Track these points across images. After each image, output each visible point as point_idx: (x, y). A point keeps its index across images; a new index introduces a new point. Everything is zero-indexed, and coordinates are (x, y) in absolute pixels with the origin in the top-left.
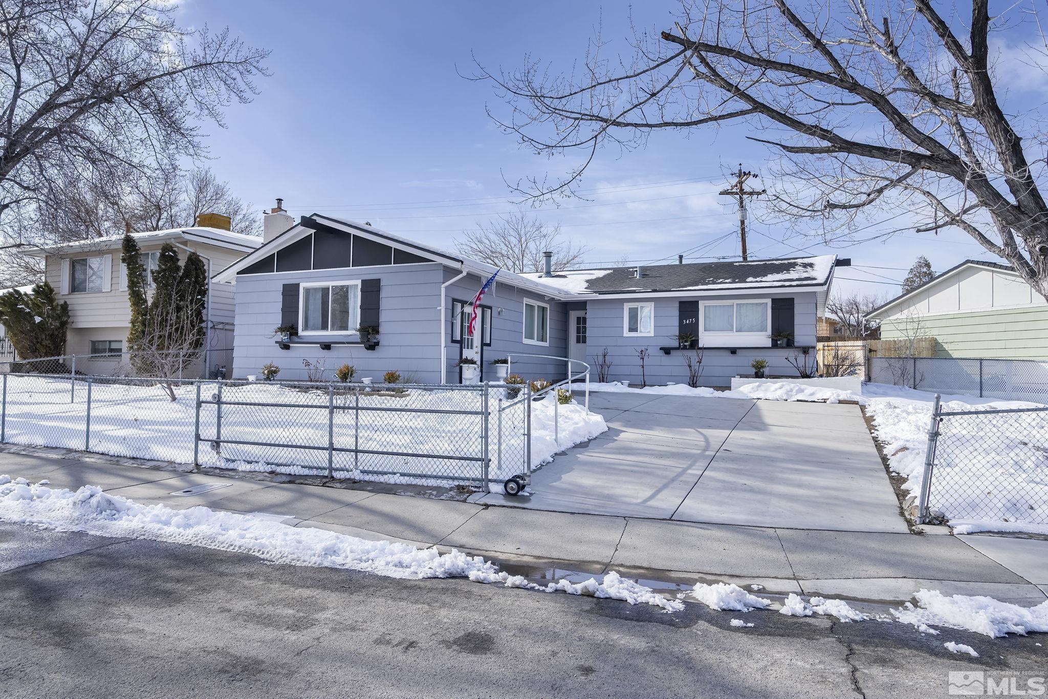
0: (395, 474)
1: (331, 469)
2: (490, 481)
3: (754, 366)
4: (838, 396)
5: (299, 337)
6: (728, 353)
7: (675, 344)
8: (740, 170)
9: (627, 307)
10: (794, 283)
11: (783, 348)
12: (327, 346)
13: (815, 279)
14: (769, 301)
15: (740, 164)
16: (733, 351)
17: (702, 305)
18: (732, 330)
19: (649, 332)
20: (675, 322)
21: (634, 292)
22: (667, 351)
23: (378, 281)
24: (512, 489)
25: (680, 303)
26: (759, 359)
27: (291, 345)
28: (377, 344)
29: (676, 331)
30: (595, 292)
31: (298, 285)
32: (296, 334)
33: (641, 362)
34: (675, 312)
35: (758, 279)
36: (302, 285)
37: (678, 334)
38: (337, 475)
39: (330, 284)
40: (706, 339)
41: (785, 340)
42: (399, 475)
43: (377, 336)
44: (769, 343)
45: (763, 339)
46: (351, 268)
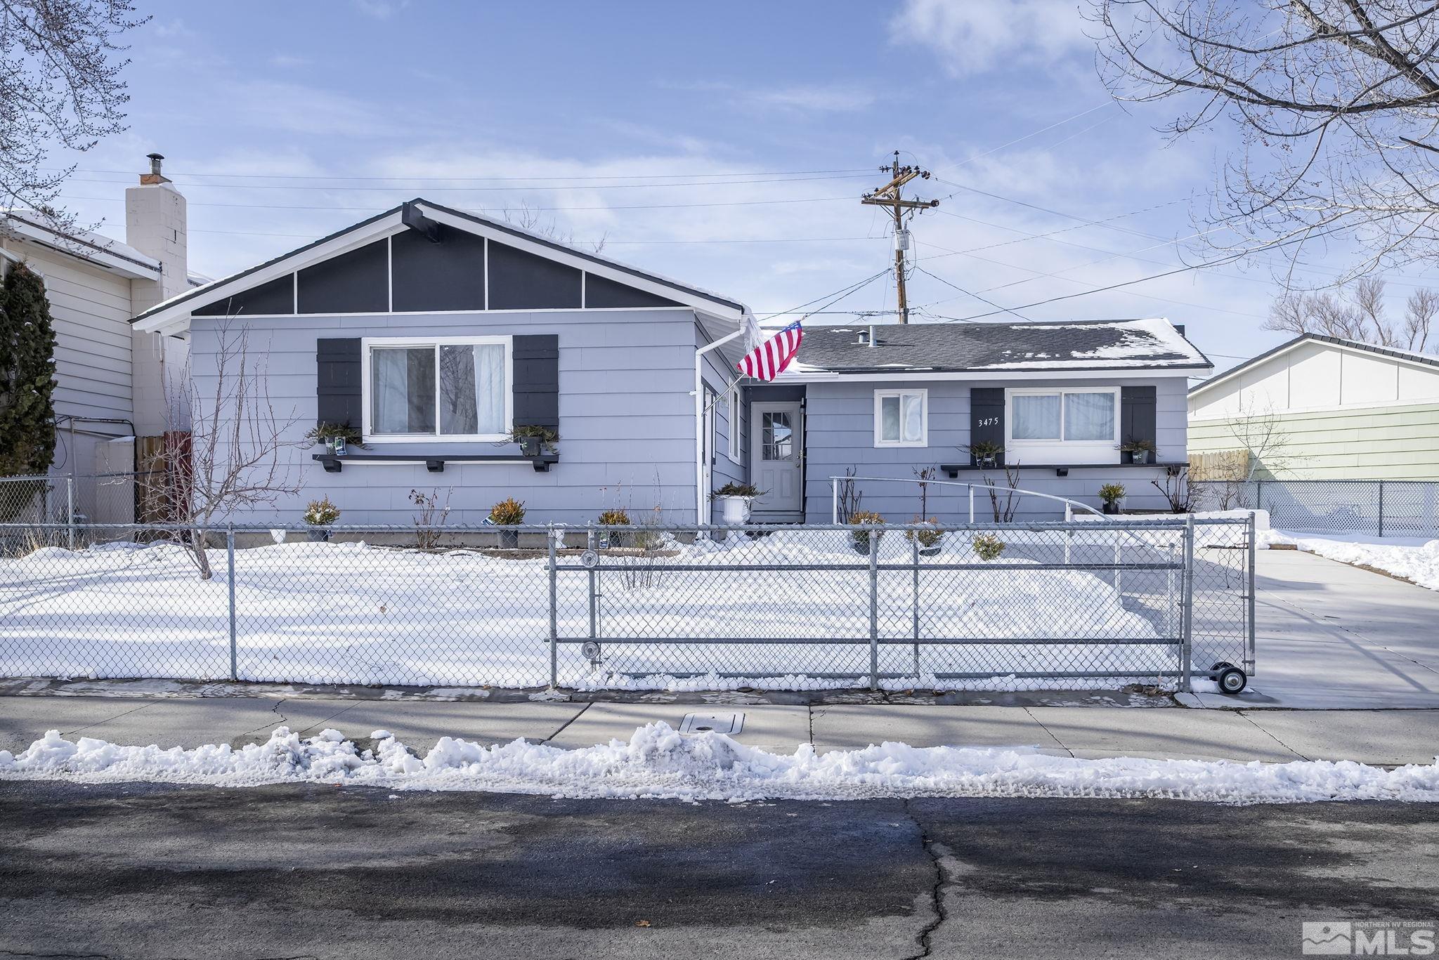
0: (1007, 674)
1: (876, 676)
2: (1194, 674)
3: (1102, 495)
4: (1267, 537)
5: (364, 446)
6: (1052, 476)
7: (965, 459)
8: (896, 164)
9: (879, 395)
10: (1153, 363)
11: (1142, 465)
12: (436, 464)
13: (1185, 357)
14: (1117, 391)
15: (897, 153)
16: (1061, 471)
17: (1009, 394)
18: (1058, 437)
19: (919, 440)
20: (964, 423)
21: (902, 370)
22: (952, 472)
23: (554, 339)
24: (1234, 683)
25: (973, 391)
26: (1113, 484)
27: (344, 462)
28: (555, 460)
29: (966, 439)
30: (830, 370)
31: (358, 341)
32: (357, 440)
33: (920, 491)
34: (965, 408)
35: (1090, 354)
36: (367, 343)
37: (968, 444)
38: (887, 684)
39: (437, 342)
40: (1017, 451)
41: (1146, 453)
42: (1013, 676)
43: (555, 445)
44: (1116, 458)
45: (1107, 451)
46: (487, 311)
